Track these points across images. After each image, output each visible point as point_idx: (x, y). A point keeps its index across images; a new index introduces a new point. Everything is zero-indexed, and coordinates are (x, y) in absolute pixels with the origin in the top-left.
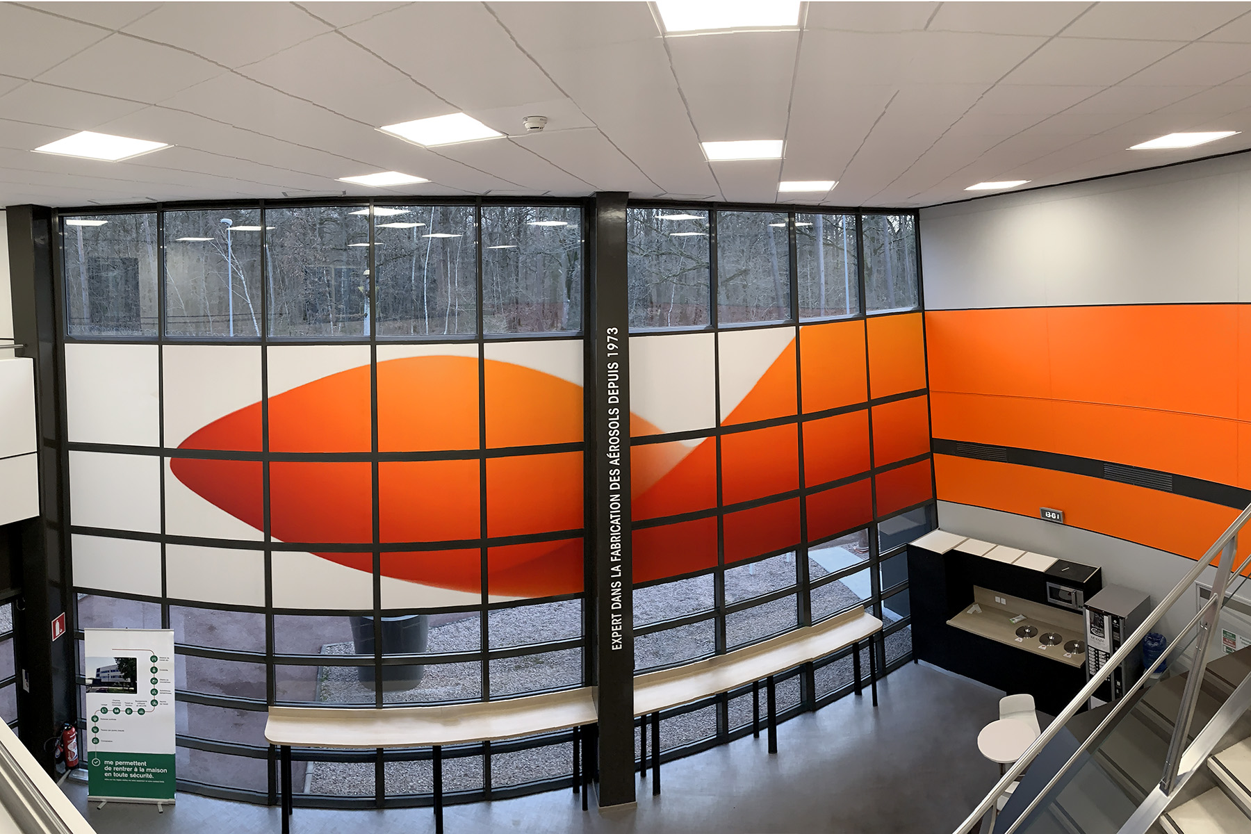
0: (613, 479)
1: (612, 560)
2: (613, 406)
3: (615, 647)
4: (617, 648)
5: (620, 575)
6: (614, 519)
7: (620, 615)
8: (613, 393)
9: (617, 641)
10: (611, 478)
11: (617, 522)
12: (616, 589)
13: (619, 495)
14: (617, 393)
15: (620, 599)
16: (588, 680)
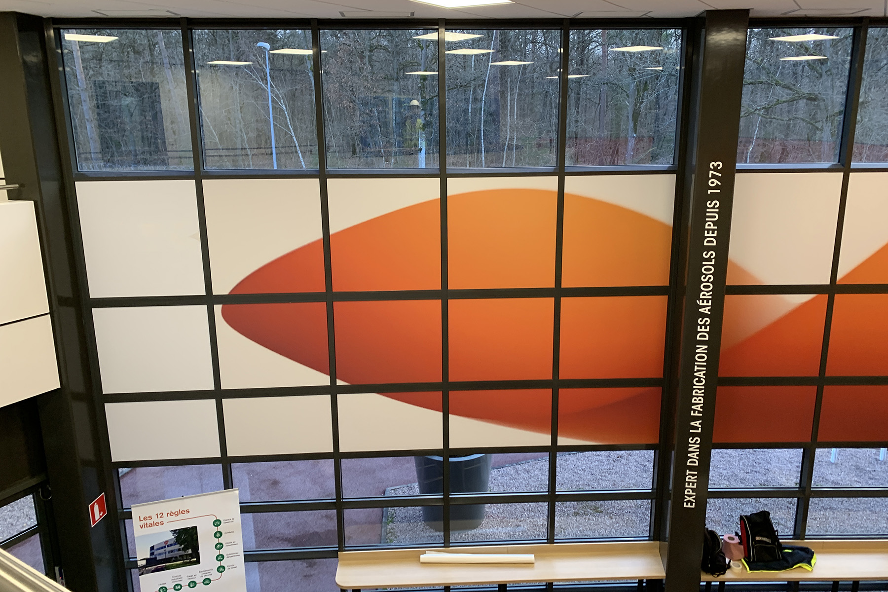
0: (701, 328)
1: (692, 414)
2: (709, 249)
3: (687, 504)
4: (689, 506)
5: (699, 431)
6: (698, 371)
7: (696, 473)
8: (710, 235)
9: (690, 499)
10: (699, 327)
11: (701, 374)
12: (694, 446)
13: (706, 347)
14: (715, 235)
15: (697, 455)
16: (656, 534)
